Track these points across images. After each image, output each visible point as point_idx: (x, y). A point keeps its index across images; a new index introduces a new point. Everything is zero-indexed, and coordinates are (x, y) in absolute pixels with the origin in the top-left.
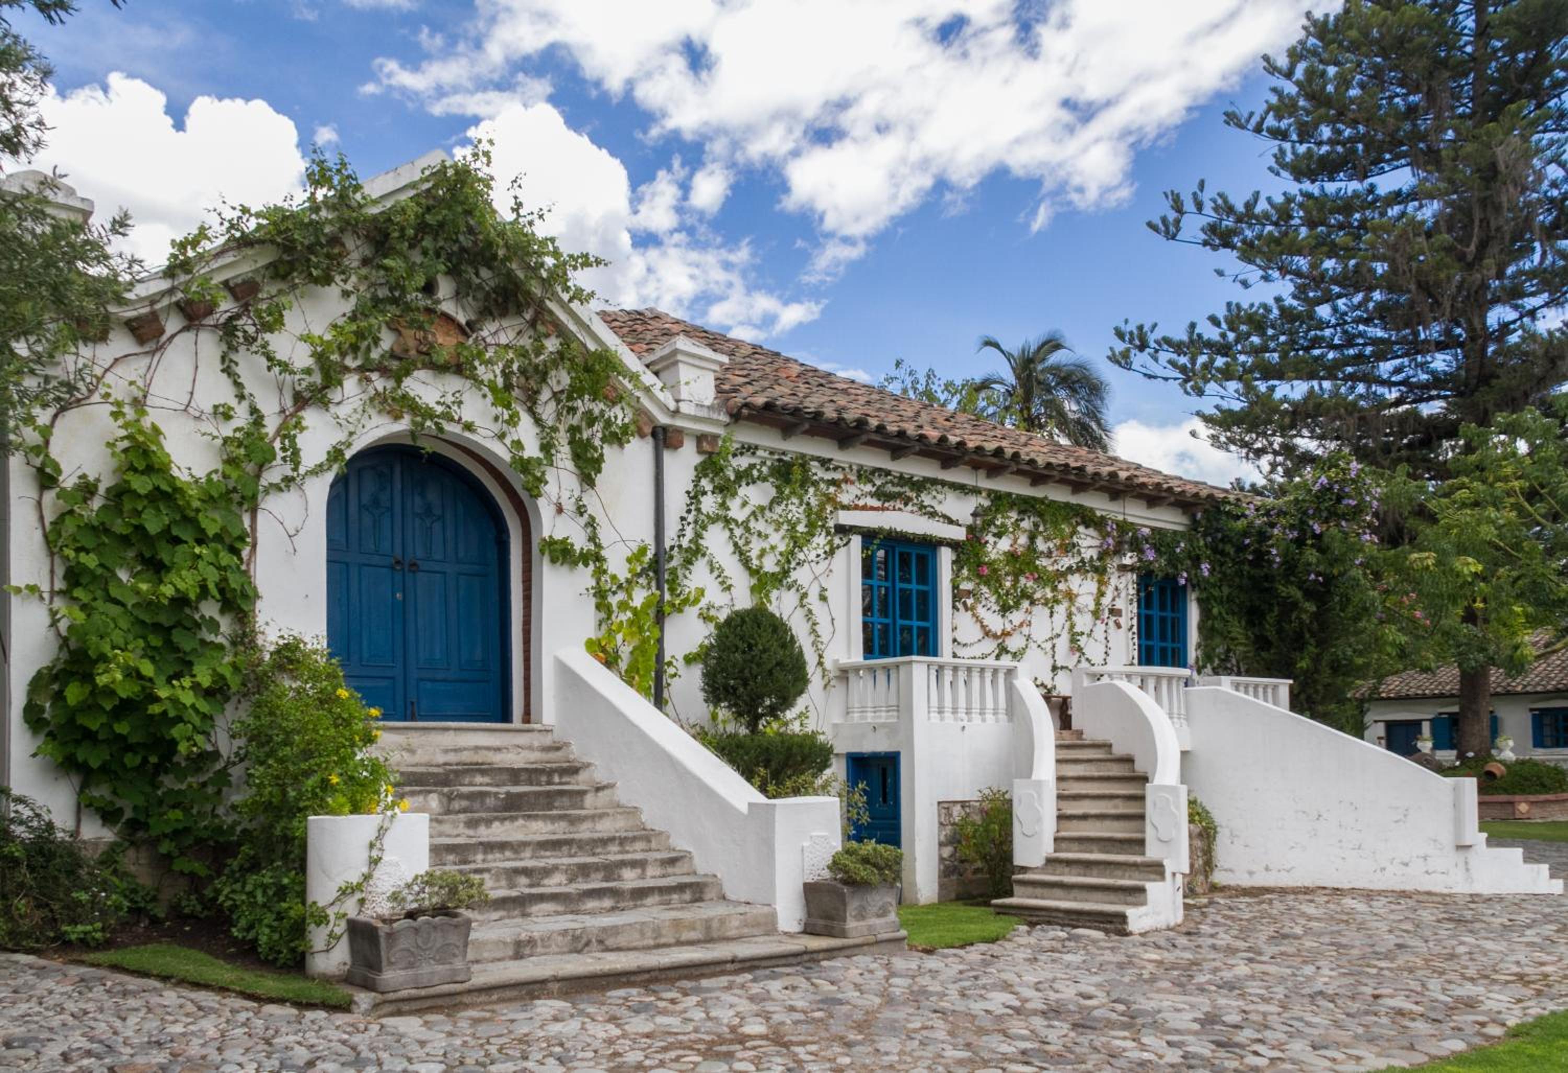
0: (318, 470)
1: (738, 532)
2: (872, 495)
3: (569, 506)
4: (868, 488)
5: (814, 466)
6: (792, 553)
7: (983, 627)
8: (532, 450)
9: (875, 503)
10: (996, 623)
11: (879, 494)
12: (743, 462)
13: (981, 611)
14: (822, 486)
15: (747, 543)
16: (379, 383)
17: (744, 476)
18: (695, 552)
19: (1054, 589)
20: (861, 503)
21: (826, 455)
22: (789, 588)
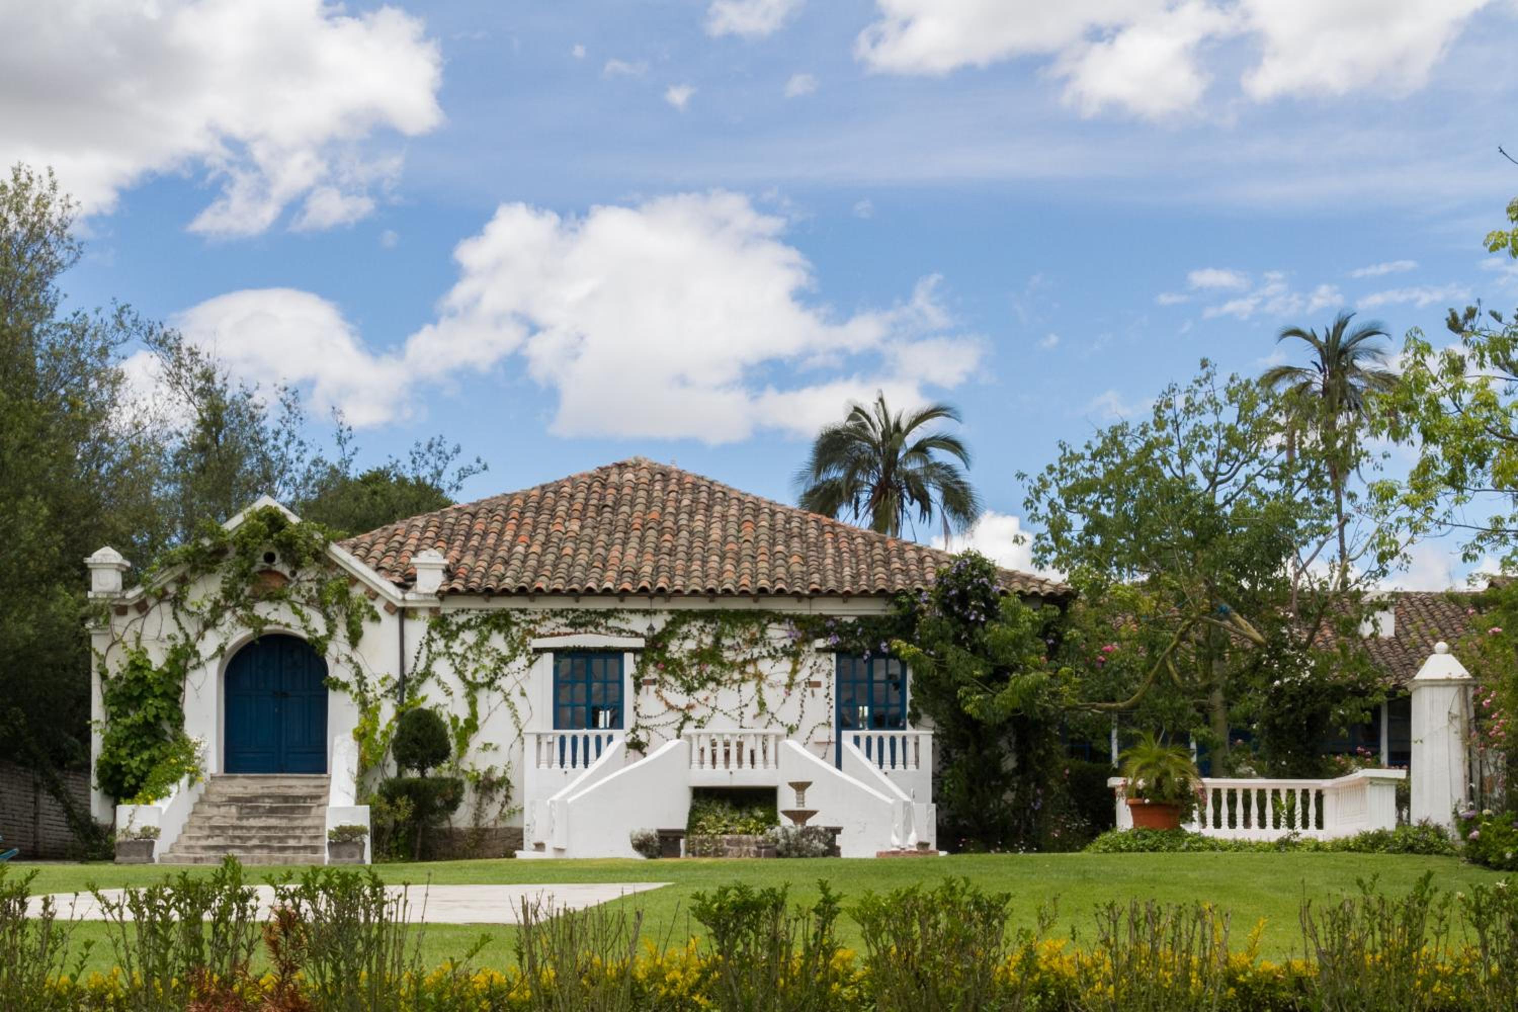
0: (213, 657)
1: (458, 660)
2: (566, 625)
3: (343, 659)
4: (563, 621)
5: (517, 614)
6: (500, 668)
7: (667, 703)
8: (322, 631)
9: (569, 630)
10: (680, 699)
11: (572, 624)
12: (462, 619)
13: (665, 693)
14: (523, 625)
15: (465, 666)
16: (240, 612)
17: (462, 627)
18: (427, 673)
19: (742, 672)
20: (556, 632)
21: (522, 606)
22: (496, 690)
